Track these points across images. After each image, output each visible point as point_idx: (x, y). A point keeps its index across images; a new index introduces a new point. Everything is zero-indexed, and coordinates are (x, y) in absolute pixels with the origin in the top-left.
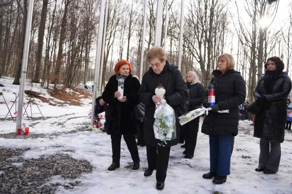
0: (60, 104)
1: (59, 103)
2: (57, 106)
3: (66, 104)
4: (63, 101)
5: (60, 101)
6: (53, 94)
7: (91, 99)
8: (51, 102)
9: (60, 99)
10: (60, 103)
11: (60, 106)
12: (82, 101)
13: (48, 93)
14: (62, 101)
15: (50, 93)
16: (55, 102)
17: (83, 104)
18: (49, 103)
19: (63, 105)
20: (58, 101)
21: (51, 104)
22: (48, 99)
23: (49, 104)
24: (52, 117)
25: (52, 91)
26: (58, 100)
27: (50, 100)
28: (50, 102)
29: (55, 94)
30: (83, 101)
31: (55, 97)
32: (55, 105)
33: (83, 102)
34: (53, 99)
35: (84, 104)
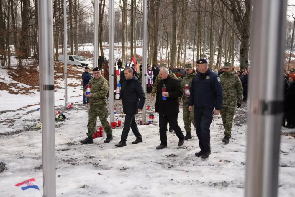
0: (25, 91)
1: (23, 89)
2: (19, 94)
3: (32, 91)
4: (30, 85)
5: (25, 86)
6: (16, 77)
7: (71, 79)
8: (13, 89)
9: (25, 83)
10: (25, 89)
11: (24, 93)
12: (57, 83)
13: (9, 76)
14: (28, 86)
15: (12, 75)
16: (19, 88)
17: (58, 87)
18: (9, 91)
19: (28, 92)
20: (23, 86)
21: (11, 92)
22: (8, 85)
23: (9, 93)
24: (8, 111)
25: (15, 72)
26: (23, 84)
27: (11, 85)
28: (11, 89)
29: (19, 77)
30: (60, 83)
31: (18, 81)
32: (16, 93)
33: (59, 85)
34: (16, 83)
35: (61, 86)
